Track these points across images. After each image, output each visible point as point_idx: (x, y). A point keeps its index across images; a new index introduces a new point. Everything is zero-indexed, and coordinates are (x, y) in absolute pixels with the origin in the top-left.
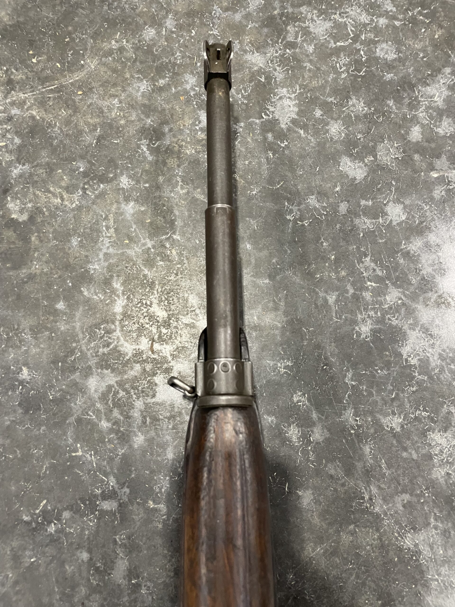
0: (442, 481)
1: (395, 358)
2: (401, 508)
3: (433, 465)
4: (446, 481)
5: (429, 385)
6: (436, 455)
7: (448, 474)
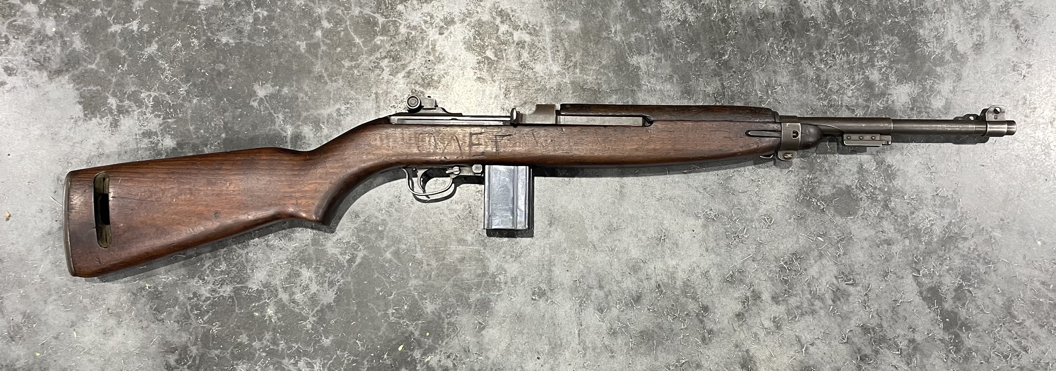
0: (664, 29)
2: (634, 41)
3: (661, 20)
4: (666, 30)
6: (664, 13)
7: (669, 26)
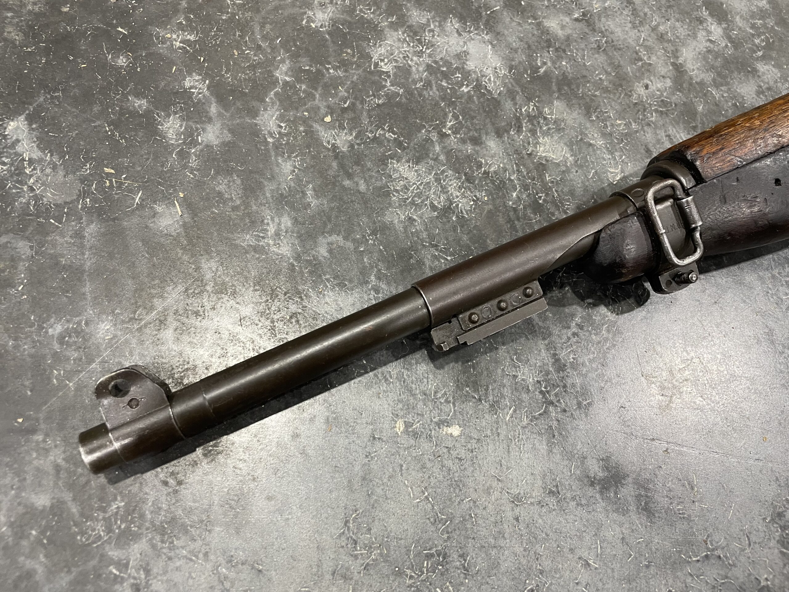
1: (359, 58)
5: (404, 100)
